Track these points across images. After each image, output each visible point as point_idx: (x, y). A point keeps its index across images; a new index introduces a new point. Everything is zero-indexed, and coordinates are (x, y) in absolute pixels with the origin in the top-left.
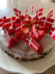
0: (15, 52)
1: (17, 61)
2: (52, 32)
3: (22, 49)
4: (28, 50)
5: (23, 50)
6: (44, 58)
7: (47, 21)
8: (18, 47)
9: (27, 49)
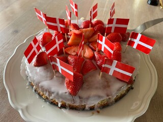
0: (88, 98)
1: (93, 114)
2: (133, 40)
3: (97, 88)
4: (108, 84)
5: (100, 88)
6: (132, 88)
7: (116, 24)
8: (87, 86)
9: (106, 83)
